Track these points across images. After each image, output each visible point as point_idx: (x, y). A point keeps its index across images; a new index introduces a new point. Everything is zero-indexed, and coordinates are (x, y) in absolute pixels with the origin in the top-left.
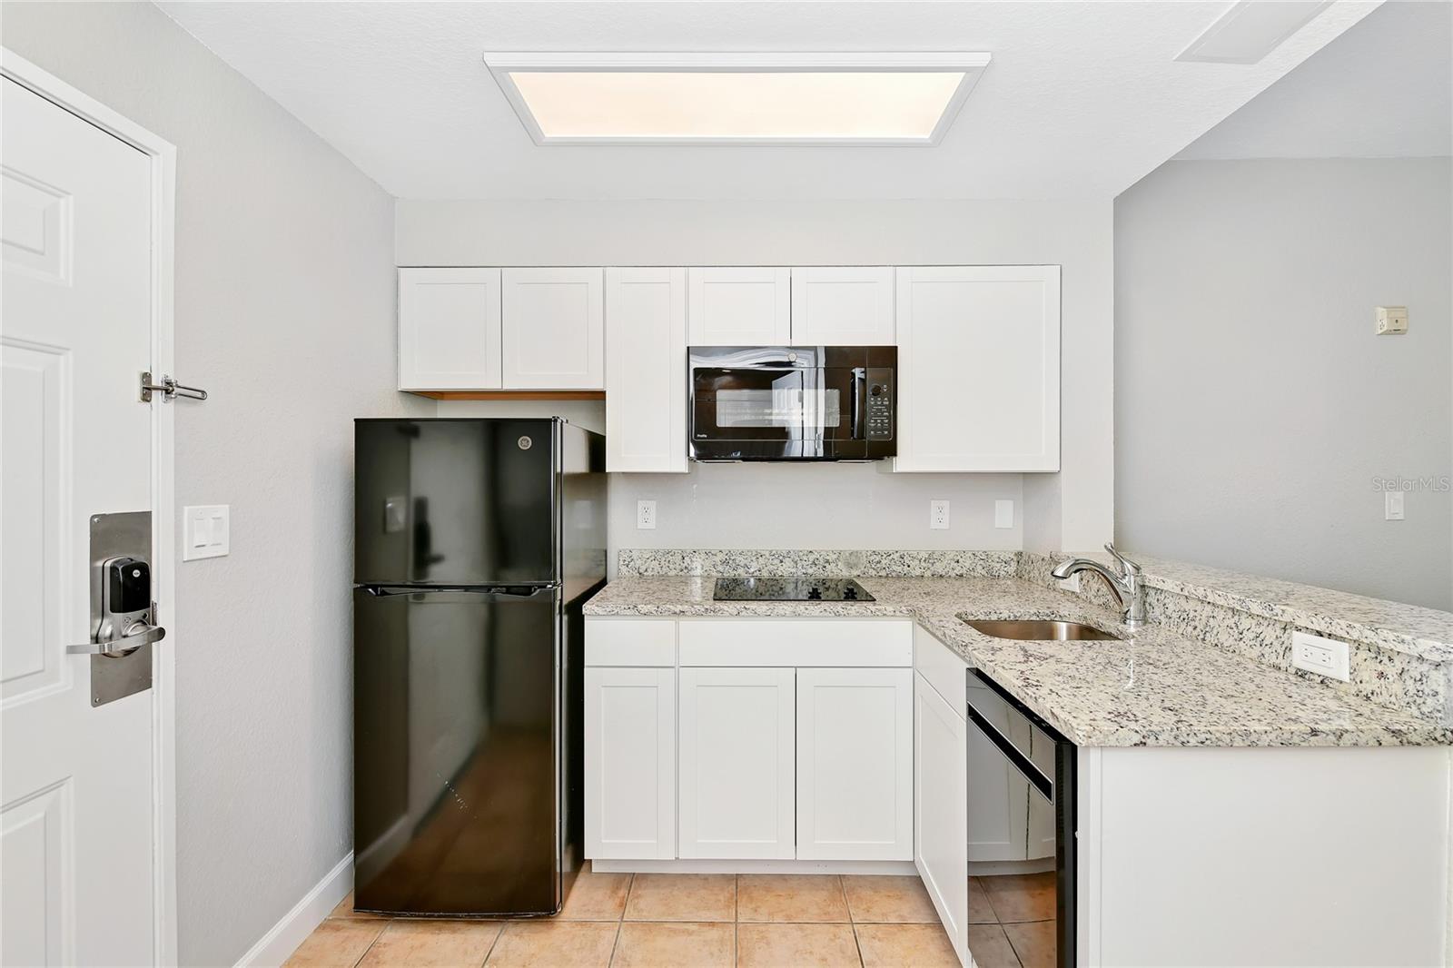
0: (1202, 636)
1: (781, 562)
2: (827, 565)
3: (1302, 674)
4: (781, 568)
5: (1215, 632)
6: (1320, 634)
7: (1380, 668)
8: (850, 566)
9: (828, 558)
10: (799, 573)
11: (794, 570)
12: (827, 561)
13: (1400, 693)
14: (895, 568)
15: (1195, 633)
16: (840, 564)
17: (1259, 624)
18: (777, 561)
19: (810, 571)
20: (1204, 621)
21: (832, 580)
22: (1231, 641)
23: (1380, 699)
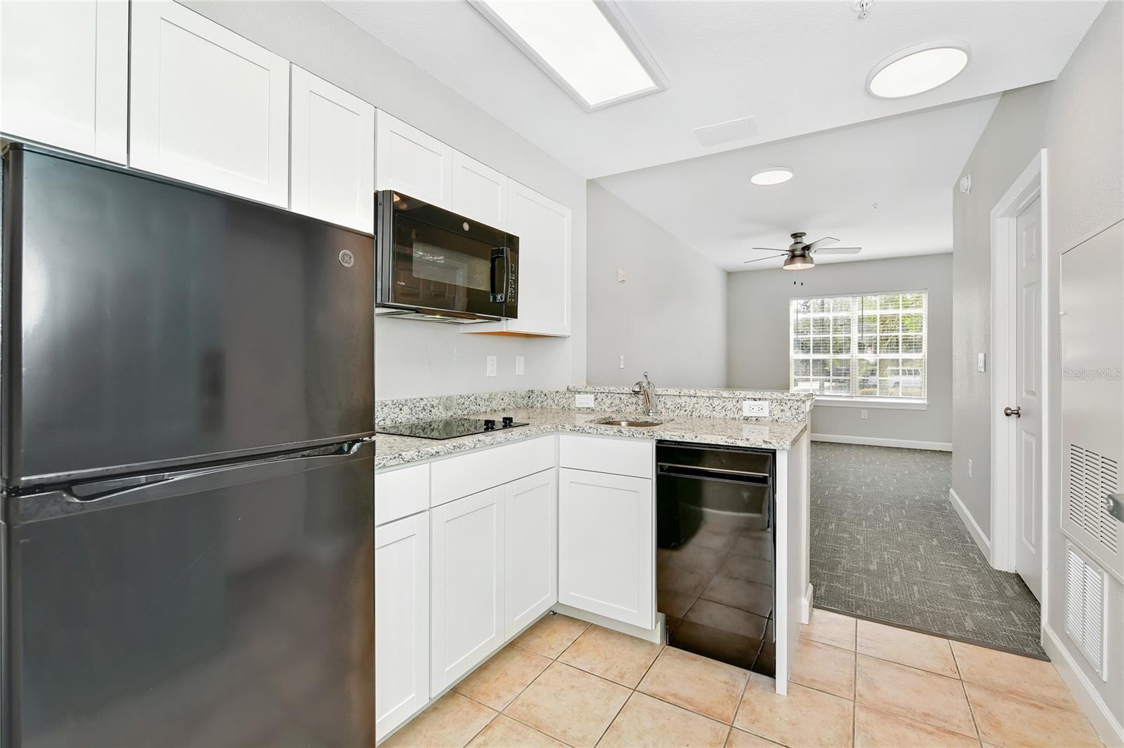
0: (690, 414)
1: (401, 410)
2: (432, 409)
3: (746, 419)
4: (401, 416)
5: (698, 410)
6: (755, 400)
7: (782, 408)
8: (447, 409)
9: (433, 403)
10: (414, 419)
11: (409, 417)
12: (433, 407)
13: (790, 415)
14: (472, 407)
15: (686, 413)
16: (440, 407)
17: (724, 402)
18: (397, 410)
19: (421, 416)
20: (691, 406)
21: (435, 422)
22: (708, 412)
23: (782, 420)
